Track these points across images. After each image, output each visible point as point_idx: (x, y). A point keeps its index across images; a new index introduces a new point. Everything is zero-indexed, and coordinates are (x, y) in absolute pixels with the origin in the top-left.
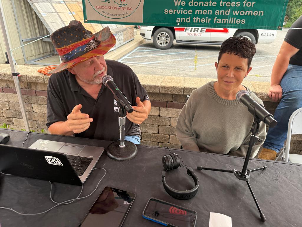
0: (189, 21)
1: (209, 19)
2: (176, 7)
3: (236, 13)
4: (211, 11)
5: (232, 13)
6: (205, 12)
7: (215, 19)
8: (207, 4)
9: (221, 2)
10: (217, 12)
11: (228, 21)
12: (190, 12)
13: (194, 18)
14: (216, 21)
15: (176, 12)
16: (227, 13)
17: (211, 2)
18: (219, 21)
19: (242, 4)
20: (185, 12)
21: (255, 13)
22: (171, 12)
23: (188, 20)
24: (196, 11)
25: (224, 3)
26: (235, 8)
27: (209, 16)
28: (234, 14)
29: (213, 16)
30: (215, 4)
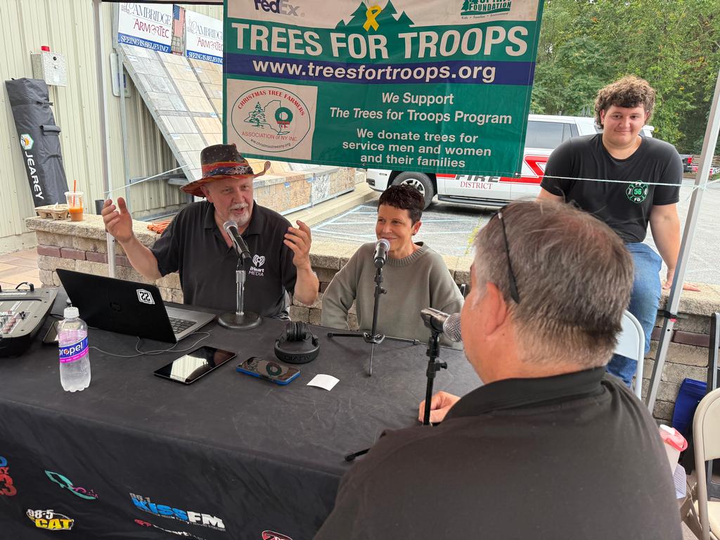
0: (380, 161)
1: (411, 159)
2: (359, 140)
4: (413, 147)
5: (443, 151)
6: (403, 148)
7: (419, 159)
8: (405, 137)
9: (426, 135)
10: (422, 149)
11: (439, 163)
12: (381, 147)
13: (388, 157)
14: (421, 161)
15: (360, 146)
16: (437, 150)
17: (410, 134)
18: (426, 162)
19: (458, 139)
20: (374, 147)
21: (479, 152)
22: (352, 146)
23: (378, 159)
24: (390, 146)
25: (431, 136)
26: (448, 144)
27: (410, 155)
28: (448, 153)
29: (416, 155)
30: (417, 137)
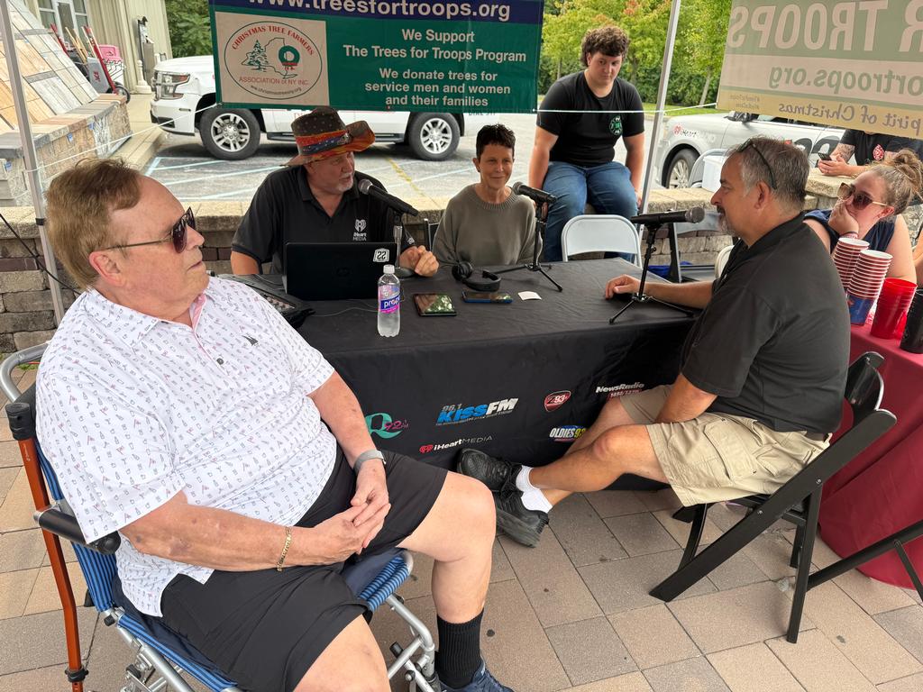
0: (406, 103)
1: (436, 100)
2: (384, 81)
3: (473, 89)
4: (437, 87)
5: (467, 89)
6: (428, 88)
7: (445, 99)
8: (430, 76)
9: (450, 73)
10: (447, 89)
11: (465, 102)
12: (406, 87)
13: (413, 98)
14: (447, 101)
15: (384, 88)
16: (461, 89)
17: (435, 73)
18: (451, 102)
19: (479, 77)
20: (399, 88)
21: (499, 90)
22: (376, 87)
23: (404, 101)
24: (415, 86)
25: (454, 74)
26: (471, 83)
27: (436, 94)
28: (471, 91)
29: (440, 94)
30: (441, 75)
